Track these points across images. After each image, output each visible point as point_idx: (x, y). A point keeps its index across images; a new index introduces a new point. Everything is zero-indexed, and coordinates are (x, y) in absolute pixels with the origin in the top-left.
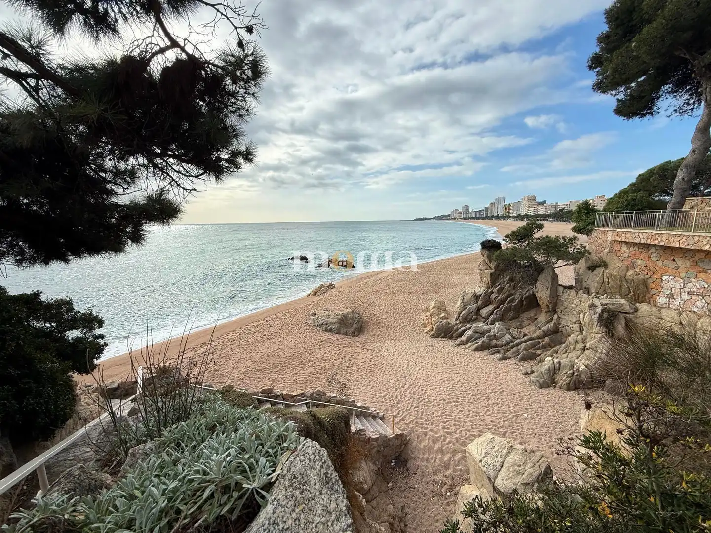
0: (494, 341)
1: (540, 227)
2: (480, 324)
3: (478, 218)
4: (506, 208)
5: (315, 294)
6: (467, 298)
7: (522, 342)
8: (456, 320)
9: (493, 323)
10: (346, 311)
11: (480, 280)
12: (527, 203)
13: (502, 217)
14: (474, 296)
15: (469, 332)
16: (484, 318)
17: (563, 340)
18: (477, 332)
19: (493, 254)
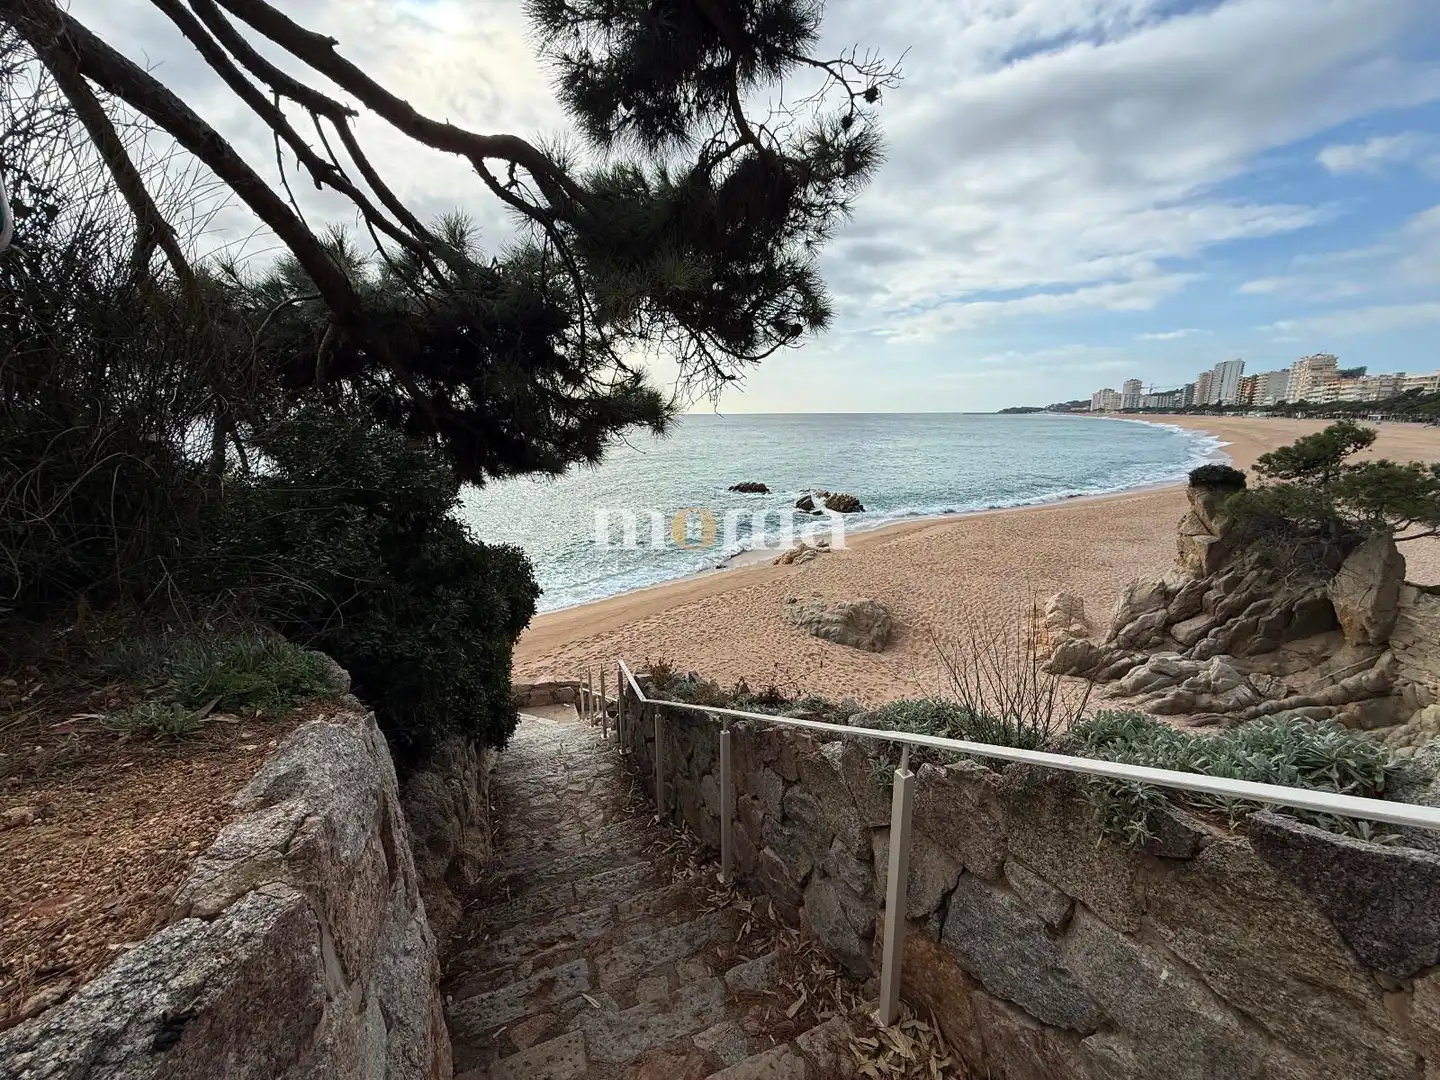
0: (1205, 699)
1: (1365, 439)
2: (1172, 656)
3: (1163, 411)
4: (1243, 388)
5: (790, 561)
6: (1141, 594)
7: (1281, 708)
8: (1109, 641)
9: (1204, 656)
10: (857, 601)
11: (1178, 557)
12: (1308, 375)
13: (1229, 408)
14: (1161, 592)
15: (1142, 671)
16: (1181, 643)
17: (1402, 716)
18: (1161, 673)
19: (1222, 499)
